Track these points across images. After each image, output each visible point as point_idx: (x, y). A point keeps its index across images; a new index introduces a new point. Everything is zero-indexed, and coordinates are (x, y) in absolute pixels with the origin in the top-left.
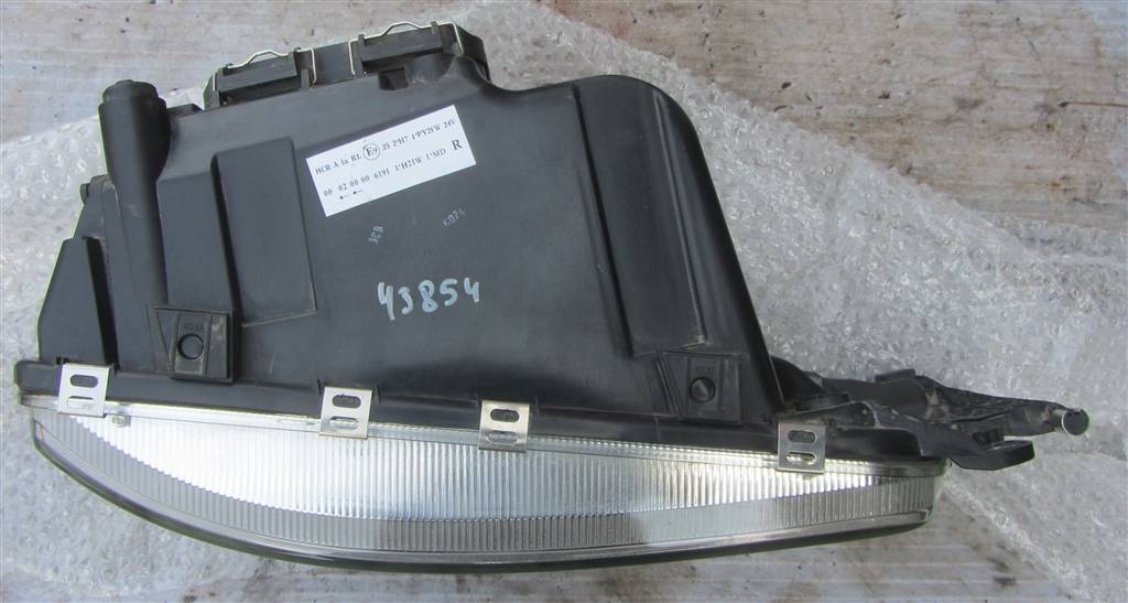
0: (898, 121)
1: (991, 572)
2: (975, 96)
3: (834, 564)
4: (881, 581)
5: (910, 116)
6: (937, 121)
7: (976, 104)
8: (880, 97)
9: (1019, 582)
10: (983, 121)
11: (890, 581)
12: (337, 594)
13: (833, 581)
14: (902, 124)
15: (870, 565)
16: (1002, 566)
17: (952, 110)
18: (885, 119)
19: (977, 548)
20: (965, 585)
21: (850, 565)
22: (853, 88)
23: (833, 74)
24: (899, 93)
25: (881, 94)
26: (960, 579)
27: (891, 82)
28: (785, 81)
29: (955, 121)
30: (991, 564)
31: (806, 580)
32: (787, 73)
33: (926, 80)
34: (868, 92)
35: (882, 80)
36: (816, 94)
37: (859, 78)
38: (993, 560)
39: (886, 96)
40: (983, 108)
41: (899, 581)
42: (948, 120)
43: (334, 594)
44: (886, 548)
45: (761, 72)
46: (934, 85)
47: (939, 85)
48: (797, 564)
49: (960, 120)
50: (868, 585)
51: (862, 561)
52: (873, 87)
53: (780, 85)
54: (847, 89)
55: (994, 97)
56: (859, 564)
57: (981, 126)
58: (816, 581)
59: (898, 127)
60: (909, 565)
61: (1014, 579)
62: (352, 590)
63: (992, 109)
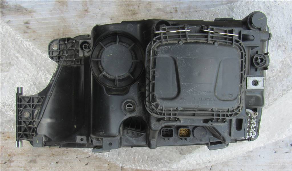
0: (54, 155)
1: (30, 26)
2: (31, 164)
3: (73, 24)
4: (60, 20)
5: (50, 156)
6: (42, 155)
7: (31, 161)
8: (59, 162)
9: (23, 23)
10: (29, 156)
11: (58, 21)
12: (211, 4)
13: (73, 19)
14: (53, 154)
15: (63, 25)
16: (27, 27)
17: (38, 159)
18: (57, 155)
19: (34, 32)
20: (37, 22)
21: (68, 24)
22: (66, 164)
23: (72, 169)
24: (53, 163)
25: (59, 163)
26: (39, 23)
27: (56, 167)
28: (87, 166)
29: (37, 156)
30: (30, 27)
31: (80, 19)
32: (86, 168)
33: (45, 168)
34: (62, 164)
35: (58, 168)
36: (78, 162)
37: (65, 168)
38: (30, 29)
39: (57, 162)
40: (29, 160)
41: (55, 21)
42: (39, 156)
43: (212, 4)
44: (58, 30)
45: (94, 168)
46: (43, 167)
47: (42, 167)
48: (82, 23)
49: (35, 156)
50: (63, 19)
51: (65, 26)
52: (61, 165)
53: (88, 164)
54: (68, 164)
55: (25, 164)
56: (66, 24)
57: (29, 155)
58: (78, 19)
59: (53, 153)
60: (52, 25)
61: (24, 24)
62: (207, 6)
63: (26, 160)
